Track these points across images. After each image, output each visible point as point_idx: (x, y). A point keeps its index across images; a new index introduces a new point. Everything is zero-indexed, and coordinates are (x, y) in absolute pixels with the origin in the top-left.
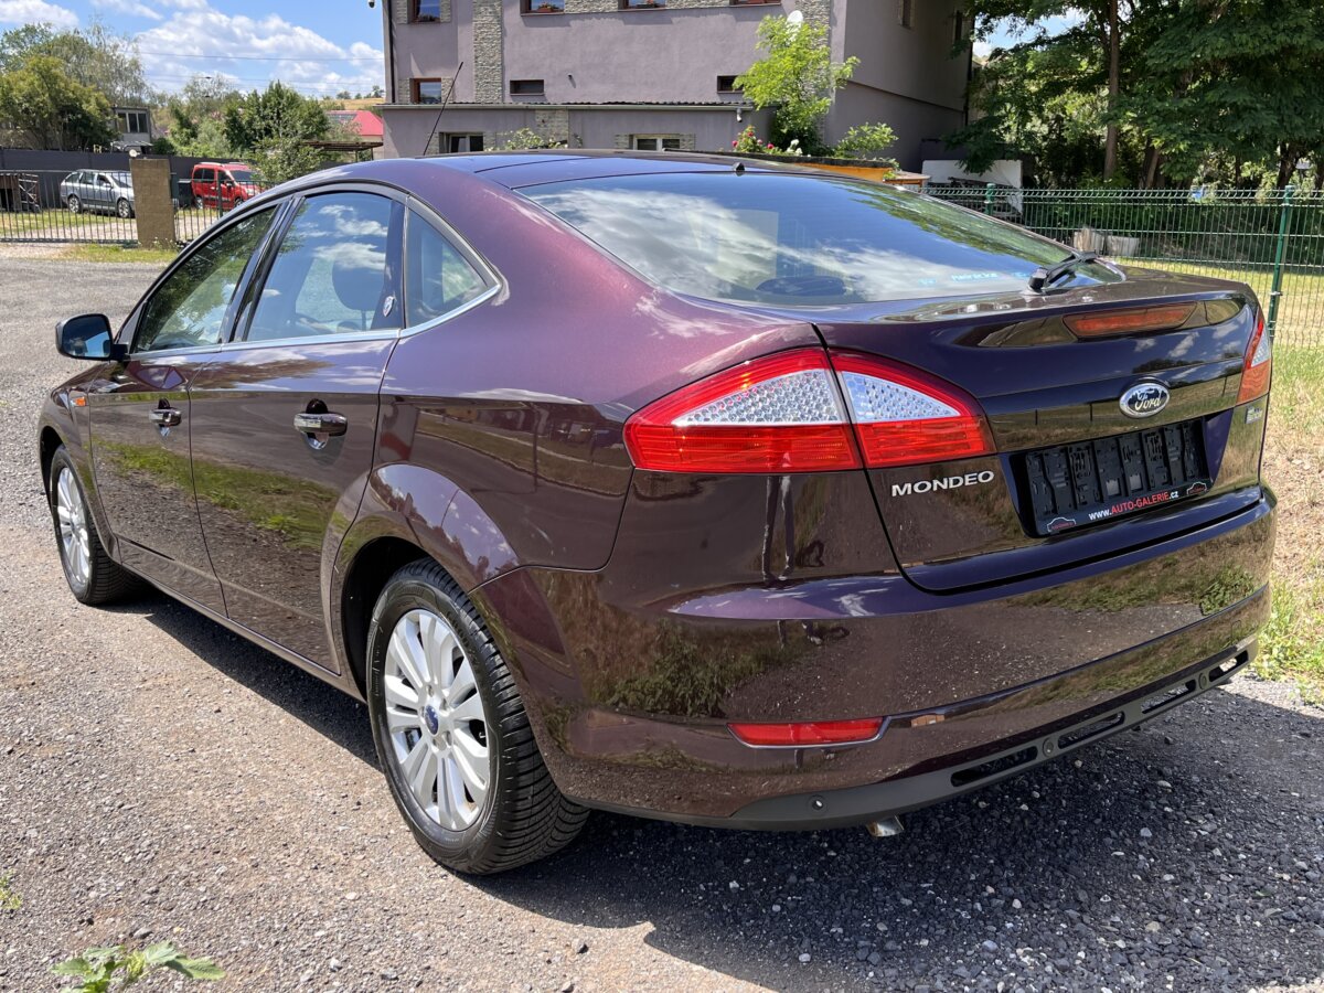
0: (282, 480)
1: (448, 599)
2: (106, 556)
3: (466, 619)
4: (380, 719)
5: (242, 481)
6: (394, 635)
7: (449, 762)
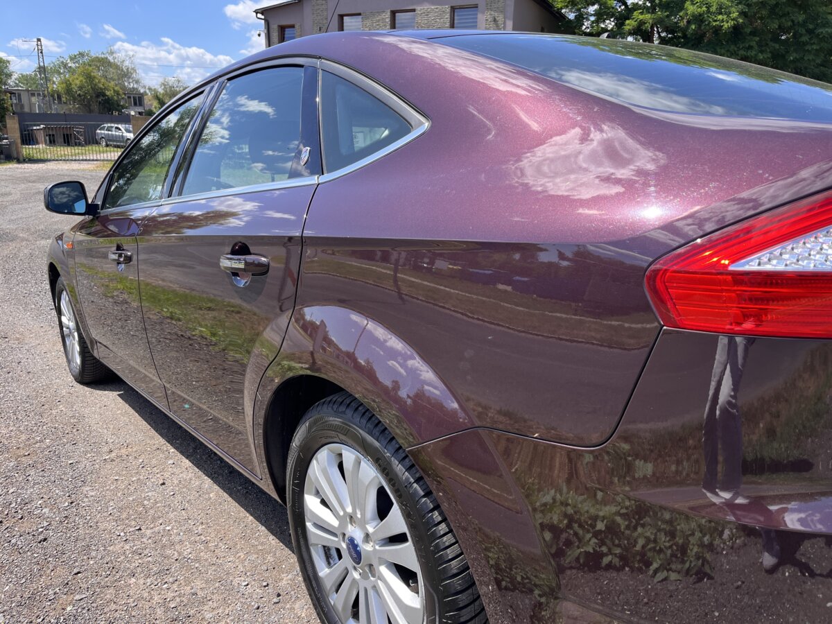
0: (211, 301)
1: (377, 444)
2: (89, 352)
3: (399, 468)
4: (300, 532)
5: (185, 300)
6: (314, 462)
7: (371, 593)
